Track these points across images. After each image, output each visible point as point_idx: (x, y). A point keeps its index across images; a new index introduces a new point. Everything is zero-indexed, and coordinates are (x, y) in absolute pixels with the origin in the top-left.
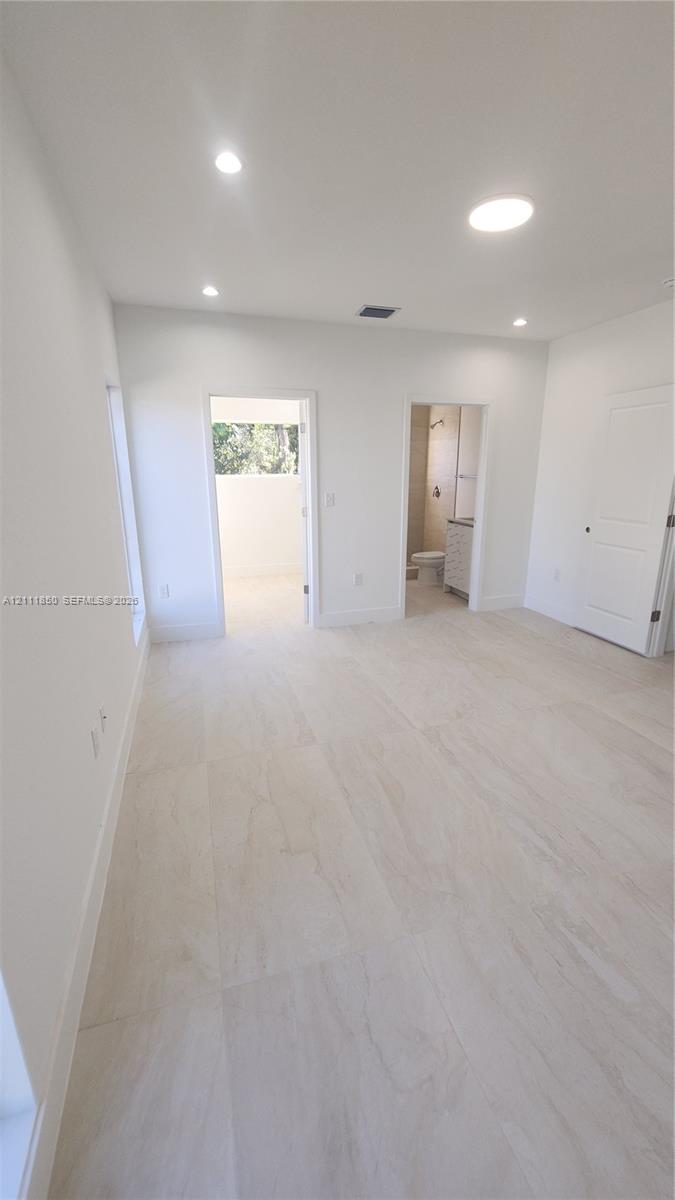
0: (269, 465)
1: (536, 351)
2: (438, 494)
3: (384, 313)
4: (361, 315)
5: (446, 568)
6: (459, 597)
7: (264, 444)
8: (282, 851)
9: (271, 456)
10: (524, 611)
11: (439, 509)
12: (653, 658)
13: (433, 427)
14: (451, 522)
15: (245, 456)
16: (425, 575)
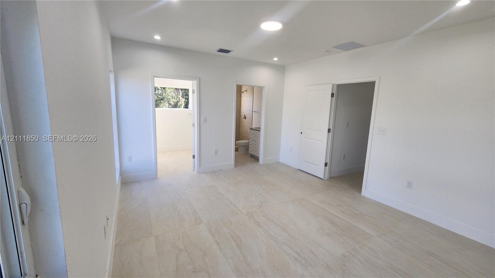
0: (173, 103)
1: (281, 69)
2: (245, 118)
3: (227, 51)
4: (218, 51)
5: (249, 147)
6: (255, 158)
7: (171, 95)
8: (192, 272)
9: (174, 99)
10: (279, 163)
11: (246, 123)
12: (326, 180)
13: (243, 93)
14: (252, 129)
15: (162, 99)
16: (241, 150)
